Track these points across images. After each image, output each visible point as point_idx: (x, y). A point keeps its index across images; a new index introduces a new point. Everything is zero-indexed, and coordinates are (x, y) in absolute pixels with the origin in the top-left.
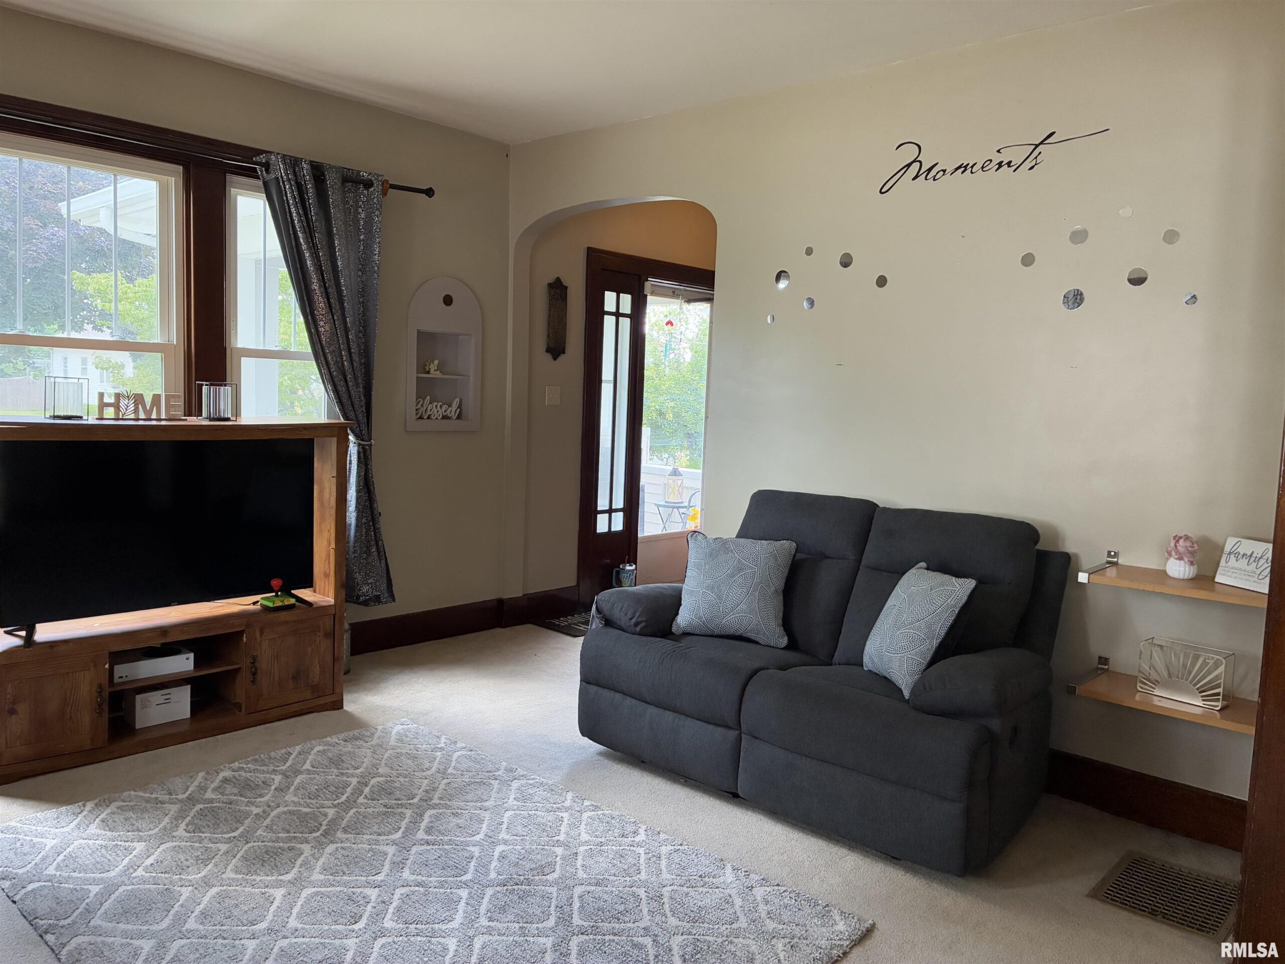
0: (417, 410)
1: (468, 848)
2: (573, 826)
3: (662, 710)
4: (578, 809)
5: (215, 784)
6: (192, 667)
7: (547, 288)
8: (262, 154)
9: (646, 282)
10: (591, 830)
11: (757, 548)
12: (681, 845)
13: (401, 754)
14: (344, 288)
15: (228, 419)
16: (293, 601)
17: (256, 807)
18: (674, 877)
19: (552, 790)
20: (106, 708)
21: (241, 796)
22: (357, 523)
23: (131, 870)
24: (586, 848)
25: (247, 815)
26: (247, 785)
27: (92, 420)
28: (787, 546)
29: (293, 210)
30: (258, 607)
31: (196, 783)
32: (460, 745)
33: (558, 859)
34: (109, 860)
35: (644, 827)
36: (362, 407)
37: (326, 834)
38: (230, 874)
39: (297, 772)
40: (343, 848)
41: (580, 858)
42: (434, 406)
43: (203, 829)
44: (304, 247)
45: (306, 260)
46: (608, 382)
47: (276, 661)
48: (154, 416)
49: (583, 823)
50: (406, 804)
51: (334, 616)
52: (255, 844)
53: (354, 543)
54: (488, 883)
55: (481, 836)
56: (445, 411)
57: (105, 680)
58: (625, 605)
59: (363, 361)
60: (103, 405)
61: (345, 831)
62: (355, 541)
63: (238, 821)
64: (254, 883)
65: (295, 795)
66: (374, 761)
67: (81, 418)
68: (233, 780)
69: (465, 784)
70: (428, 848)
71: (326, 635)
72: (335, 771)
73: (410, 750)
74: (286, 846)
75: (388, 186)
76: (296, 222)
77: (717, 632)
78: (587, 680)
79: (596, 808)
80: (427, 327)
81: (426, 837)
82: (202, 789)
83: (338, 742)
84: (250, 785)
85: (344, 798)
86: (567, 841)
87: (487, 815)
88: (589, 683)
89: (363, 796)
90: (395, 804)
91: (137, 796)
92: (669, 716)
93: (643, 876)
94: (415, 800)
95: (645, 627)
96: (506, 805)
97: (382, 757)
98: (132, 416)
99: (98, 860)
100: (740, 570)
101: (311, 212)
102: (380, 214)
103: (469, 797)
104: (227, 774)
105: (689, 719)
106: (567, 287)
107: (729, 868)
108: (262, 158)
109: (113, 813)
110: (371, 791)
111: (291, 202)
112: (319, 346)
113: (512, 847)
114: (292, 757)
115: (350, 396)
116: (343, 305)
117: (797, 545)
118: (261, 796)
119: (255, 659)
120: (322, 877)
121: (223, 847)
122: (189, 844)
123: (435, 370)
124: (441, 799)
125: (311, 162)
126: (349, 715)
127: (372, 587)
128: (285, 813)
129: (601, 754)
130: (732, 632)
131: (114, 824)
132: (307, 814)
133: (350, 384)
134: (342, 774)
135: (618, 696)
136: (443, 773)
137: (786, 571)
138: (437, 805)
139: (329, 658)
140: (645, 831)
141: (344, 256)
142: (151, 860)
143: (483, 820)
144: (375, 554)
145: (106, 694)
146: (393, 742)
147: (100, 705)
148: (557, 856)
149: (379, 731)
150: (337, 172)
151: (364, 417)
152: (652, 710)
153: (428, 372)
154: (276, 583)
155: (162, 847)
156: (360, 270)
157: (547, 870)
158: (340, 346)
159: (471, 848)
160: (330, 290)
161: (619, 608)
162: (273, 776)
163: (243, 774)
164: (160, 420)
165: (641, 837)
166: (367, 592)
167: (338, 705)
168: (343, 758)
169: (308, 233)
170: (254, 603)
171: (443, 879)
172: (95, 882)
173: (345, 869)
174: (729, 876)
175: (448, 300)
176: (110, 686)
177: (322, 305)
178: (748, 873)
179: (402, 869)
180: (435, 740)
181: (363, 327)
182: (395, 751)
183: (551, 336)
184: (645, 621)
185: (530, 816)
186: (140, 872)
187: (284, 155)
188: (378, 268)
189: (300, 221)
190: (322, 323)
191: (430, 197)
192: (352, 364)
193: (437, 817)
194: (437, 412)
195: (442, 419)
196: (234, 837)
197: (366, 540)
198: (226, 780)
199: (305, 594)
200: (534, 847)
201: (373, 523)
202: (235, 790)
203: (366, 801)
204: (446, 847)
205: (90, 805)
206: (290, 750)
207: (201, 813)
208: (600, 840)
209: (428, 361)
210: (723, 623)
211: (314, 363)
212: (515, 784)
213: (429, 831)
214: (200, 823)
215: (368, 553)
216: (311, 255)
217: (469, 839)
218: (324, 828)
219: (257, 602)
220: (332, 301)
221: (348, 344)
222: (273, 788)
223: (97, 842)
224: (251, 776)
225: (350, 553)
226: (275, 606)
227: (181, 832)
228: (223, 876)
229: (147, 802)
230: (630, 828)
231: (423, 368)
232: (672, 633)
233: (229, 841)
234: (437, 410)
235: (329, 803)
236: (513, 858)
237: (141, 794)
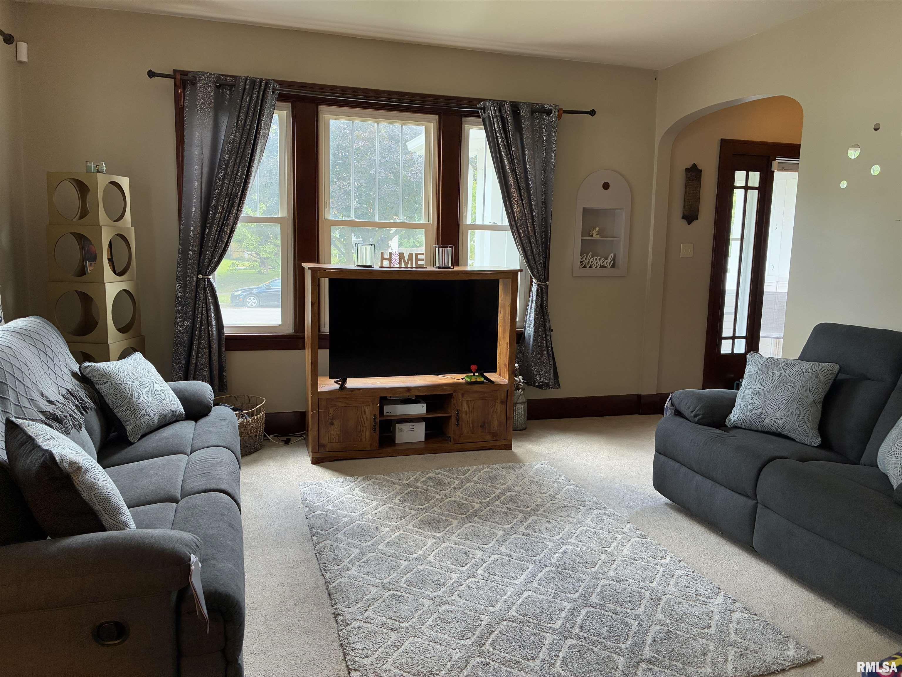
0: (581, 262)
1: (546, 542)
2: (621, 544)
3: (705, 478)
4: (630, 534)
5: (424, 479)
6: (425, 412)
7: (685, 172)
8: (481, 102)
9: (773, 161)
10: (632, 549)
11: (802, 368)
12: (693, 572)
13: (532, 481)
14: (530, 183)
15: (449, 268)
16: (482, 379)
17: (439, 495)
18: (676, 590)
19: (618, 520)
20: (377, 428)
21: (434, 488)
22: (534, 335)
23: (365, 514)
24: (623, 559)
25: (433, 498)
26: (439, 482)
27: (377, 267)
28: (831, 367)
29: (498, 135)
30: (464, 381)
31: (414, 477)
32: (572, 482)
33: (600, 561)
34: (357, 507)
35: (671, 555)
36: (540, 260)
37: (469, 516)
38: (411, 527)
39: (468, 481)
40: (474, 526)
41: (615, 563)
42: (595, 259)
43: (407, 501)
44: (505, 158)
45: (506, 166)
46: (736, 239)
47: (471, 414)
48: (409, 266)
49: (630, 544)
50: (521, 510)
51: (507, 391)
52: (430, 514)
53: (532, 348)
54: (548, 564)
55: (558, 538)
56: (603, 263)
57: (377, 413)
58: (690, 402)
59: (544, 230)
60: (383, 259)
61: (480, 518)
62: (533, 346)
63: (426, 501)
64: (420, 534)
65: (462, 493)
66: (514, 482)
67: (371, 266)
68: (434, 479)
69: (563, 505)
70: (523, 537)
71: (502, 402)
72: (490, 484)
73: (539, 480)
74: (445, 518)
75: (562, 112)
76: (500, 142)
77: (760, 428)
78: (658, 451)
79: (643, 536)
80: (592, 205)
81: (525, 531)
82: (416, 480)
83: (499, 468)
84: (441, 483)
85: (488, 500)
86: (612, 552)
87: (568, 526)
88: (660, 453)
89: (499, 501)
90: (515, 509)
91: (383, 478)
92: (709, 483)
93: (654, 585)
94: (528, 509)
95: (702, 418)
96: (583, 523)
97: (520, 481)
98: (398, 266)
99: (352, 506)
100: (784, 383)
101: (510, 135)
102: (556, 131)
103: (562, 514)
104: (432, 475)
105: (723, 487)
106: (701, 171)
107: (721, 595)
108: (481, 105)
109: (369, 484)
110: (505, 499)
111: (497, 130)
112: (514, 221)
113: (574, 547)
114: (470, 472)
115: (533, 253)
116: (530, 194)
117: (840, 367)
118: (444, 490)
119: (458, 411)
120: (456, 539)
121: (413, 512)
122: (398, 507)
123: (597, 235)
124: (544, 511)
125: (510, 102)
126: (514, 454)
127: (543, 377)
128: (452, 501)
129: (667, 504)
130: (772, 429)
131: (367, 490)
132: (464, 504)
133: (533, 245)
134: (493, 486)
135: (677, 465)
136: (553, 497)
137: (827, 388)
138: (540, 514)
139: (503, 417)
140: (671, 557)
141: (531, 162)
142: (376, 511)
143: (564, 529)
144: (546, 355)
145: (377, 421)
146: (531, 474)
147: (375, 426)
148: (600, 559)
149: (526, 466)
150: (527, 107)
151: (542, 266)
152: (698, 478)
153: (592, 236)
154: (473, 367)
155: (385, 506)
156: (543, 170)
157: (589, 566)
158: (526, 220)
159: (548, 543)
160: (521, 184)
161: (685, 403)
162: (455, 481)
163: (440, 476)
164: (412, 268)
165: (667, 561)
166: (540, 380)
167: (509, 447)
168: (497, 478)
169: (507, 150)
170: (463, 379)
171: (522, 556)
172: (346, 516)
173: (470, 538)
174: (720, 599)
175: (606, 186)
176: (380, 417)
177: (515, 194)
178: (734, 601)
179: (501, 545)
180: (557, 477)
181: (545, 208)
182: (529, 479)
183: (686, 207)
184: (702, 414)
185: (595, 532)
186: (369, 516)
187: (494, 100)
188: (554, 168)
189: (503, 141)
190: (515, 206)
191: (592, 116)
192: (535, 232)
193: (536, 521)
194: (597, 263)
195: (600, 268)
196: (421, 508)
197: (540, 346)
198: (430, 478)
199: (492, 376)
200: (588, 551)
201: (545, 336)
202: (432, 484)
203: (499, 504)
204: (533, 539)
205: (360, 478)
206: (470, 468)
207: (410, 493)
208: (635, 556)
209: (591, 229)
210: (765, 422)
211: (510, 232)
212: (596, 512)
213: (527, 528)
214: (408, 497)
215: (542, 354)
216: (509, 163)
217: (551, 538)
218: (469, 513)
219: (464, 378)
220: (522, 191)
221: (533, 219)
222: (452, 487)
223: (356, 497)
224: (443, 478)
225: (530, 354)
226: (471, 381)
227: (397, 500)
228: (407, 527)
229: (387, 482)
230: (660, 554)
231: (586, 232)
232: (726, 426)
233: (418, 509)
234: (596, 262)
235: (478, 501)
236: (571, 554)
237: (386, 477)
